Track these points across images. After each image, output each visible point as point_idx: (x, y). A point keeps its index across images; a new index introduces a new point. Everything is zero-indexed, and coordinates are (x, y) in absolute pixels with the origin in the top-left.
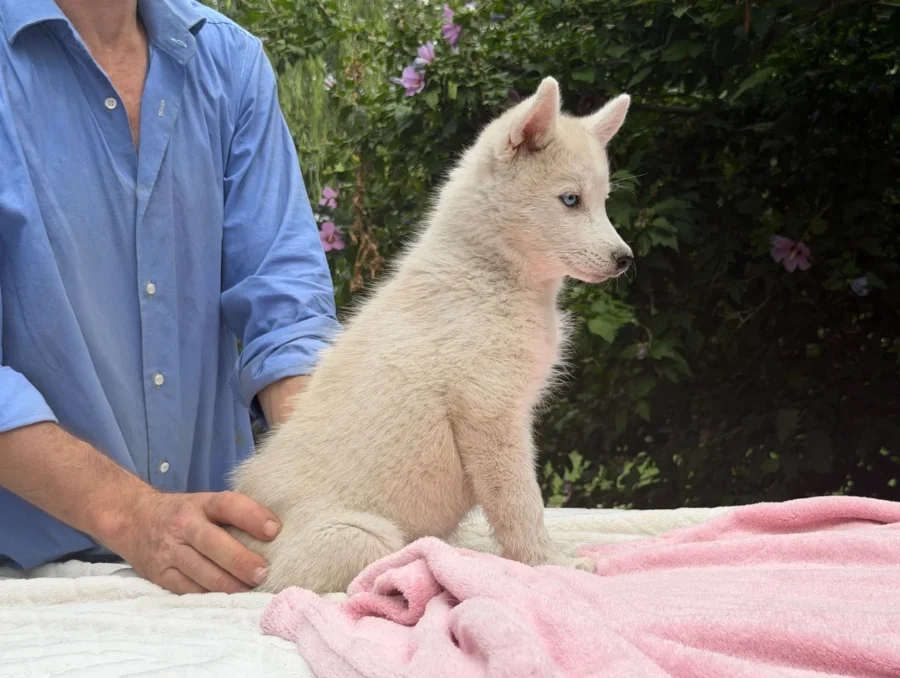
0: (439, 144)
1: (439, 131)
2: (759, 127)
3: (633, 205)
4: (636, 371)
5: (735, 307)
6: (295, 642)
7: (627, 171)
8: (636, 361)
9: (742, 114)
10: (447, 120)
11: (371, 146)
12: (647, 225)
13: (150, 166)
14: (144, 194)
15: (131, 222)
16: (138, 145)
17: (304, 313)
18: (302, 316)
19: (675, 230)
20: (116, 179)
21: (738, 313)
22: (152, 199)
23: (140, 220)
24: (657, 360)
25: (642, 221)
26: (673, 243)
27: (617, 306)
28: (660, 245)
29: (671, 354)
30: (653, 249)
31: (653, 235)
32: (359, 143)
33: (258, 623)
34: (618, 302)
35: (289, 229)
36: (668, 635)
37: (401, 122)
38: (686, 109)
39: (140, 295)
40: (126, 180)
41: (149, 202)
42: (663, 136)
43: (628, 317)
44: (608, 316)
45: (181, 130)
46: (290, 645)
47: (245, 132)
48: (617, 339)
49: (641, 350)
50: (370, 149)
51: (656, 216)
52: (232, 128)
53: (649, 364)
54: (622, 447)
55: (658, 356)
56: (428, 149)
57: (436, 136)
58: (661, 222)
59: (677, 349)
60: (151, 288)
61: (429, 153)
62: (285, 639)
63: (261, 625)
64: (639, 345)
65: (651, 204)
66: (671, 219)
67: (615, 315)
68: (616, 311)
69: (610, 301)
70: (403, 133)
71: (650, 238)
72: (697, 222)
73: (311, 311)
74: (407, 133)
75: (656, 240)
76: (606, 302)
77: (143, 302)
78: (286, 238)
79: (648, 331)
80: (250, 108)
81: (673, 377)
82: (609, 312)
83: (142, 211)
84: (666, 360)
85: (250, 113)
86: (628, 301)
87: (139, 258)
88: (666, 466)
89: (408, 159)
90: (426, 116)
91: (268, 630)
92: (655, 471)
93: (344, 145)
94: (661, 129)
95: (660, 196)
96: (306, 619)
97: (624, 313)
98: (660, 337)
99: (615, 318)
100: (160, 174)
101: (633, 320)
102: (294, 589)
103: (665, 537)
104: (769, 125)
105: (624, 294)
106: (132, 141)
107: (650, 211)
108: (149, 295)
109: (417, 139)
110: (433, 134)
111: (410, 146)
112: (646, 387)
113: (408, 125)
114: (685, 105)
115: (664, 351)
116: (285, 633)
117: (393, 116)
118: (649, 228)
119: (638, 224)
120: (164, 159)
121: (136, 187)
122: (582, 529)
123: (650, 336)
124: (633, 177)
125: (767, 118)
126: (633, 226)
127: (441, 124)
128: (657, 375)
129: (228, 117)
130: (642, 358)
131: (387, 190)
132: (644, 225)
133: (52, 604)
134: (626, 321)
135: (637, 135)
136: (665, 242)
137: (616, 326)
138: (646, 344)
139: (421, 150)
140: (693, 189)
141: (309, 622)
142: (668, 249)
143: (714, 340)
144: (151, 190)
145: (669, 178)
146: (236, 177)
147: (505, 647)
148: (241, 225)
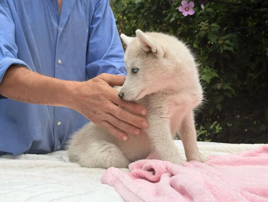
0: (149, 13)
1: (150, 8)
2: (262, 10)
3: (218, 36)
4: (217, 93)
5: (253, 72)
6: (114, 187)
7: (216, 24)
8: (217, 90)
9: (256, 5)
10: (153, 5)
11: (126, 12)
12: (222, 43)
13: (63, 20)
14: (61, 29)
15: (55, 39)
16: (60, 12)
17: (117, 72)
18: (117, 73)
19: (232, 45)
20: (52, 24)
21: (253, 74)
22: (63, 31)
23: (58, 38)
24: (224, 90)
25: (221, 41)
26: (231, 49)
27: (212, 71)
28: (227, 50)
29: (230, 88)
30: (224, 51)
31: (224, 46)
32: (122, 11)
33: (100, 179)
34: (212, 69)
35: (113, 45)
36: (251, 192)
37: (137, 5)
38: (236, 2)
39: (56, 64)
40: (55, 24)
41: (62, 32)
42: (228, 12)
43: (215, 74)
44: (208, 74)
45: (75, 8)
46: (112, 188)
47: (99, 10)
48: (211, 82)
49: (219, 86)
50: (126, 14)
51: (225, 40)
52: (94, 9)
53: (221, 91)
54: (209, 119)
55: (225, 88)
56: (146, 14)
57: (149, 10)
58: (228, 42)
59: (232, 86)
60: (60, 61)
61: (146, 16)
62: (110, 186)
63: (101, 180)
64: (218, 84)
65: (223, 35)
66: (231, 41)
67: (210, 73)
68: (211, 72)
69: (209, 69)
70: (137, 8)
71: (223, 47)
72: (239, 42)
73: (119, 72)
74: (139, 9)
75: (226, 48)
76: (207, 69)
77: (56, 66)
78: (112, 48)
79: (221, 79)
80: (100, 2)
81: (230, 96)
82: (208, 72)
83: (59, 35)
84: (228, 90)
85: (100, 3)
86: (215, 69)
87: (57, 51)
88: (225, 127)
89: (138, 17)
90: (145, 3)
91: (103, 182)
92: (221, 128)
93: (117, 12)
94: (227, 10)
95: (227, 33)
96: (118, 179)
97: (213, 73)
98: (226, 82)
99: (210, 74)
100: (67, 23)
101: (217, 76)
102: (112, 168)
103: (238, 154)
104: (266, 9)
105: (213, 66)
106: (58, 11)
107: (224, 38)
108: (59, 64)
109: (142, 11)
110: (148, 9)
111: (140, 13)
112: (220, 99)
113: (139, 6)
114: (235, 2)
115: (227, 87)
116: (110, 183)
117: (134, 3)
118: (223, 44)
119: (219, 42)
120: (68, 18)
121: (58, 27)
122: (207, 150)
123: (222, 81)
124: (218, 26)
125: (265, 7)
126: (217, 43)
127: (151, 6)
128: (224, 95)
129: (92, 5)
130: (219, 89)
131: (131, 28)
132: (221, 43)
133: (26, 169)
134: (214, 76)
135: (218, 11)
136: (229, 49)
137: (211, 78)
138: (221, 84)
139: (143, 14)
140: (238, 30)
141: (120, 180)
142: (230, 51)
143: (244, 83)
144: (63, 28)
145: (229, 26)
146: (95, 26)
147: (200, 194)
148: (96, 42)
